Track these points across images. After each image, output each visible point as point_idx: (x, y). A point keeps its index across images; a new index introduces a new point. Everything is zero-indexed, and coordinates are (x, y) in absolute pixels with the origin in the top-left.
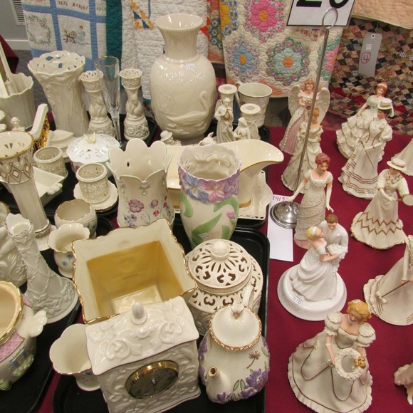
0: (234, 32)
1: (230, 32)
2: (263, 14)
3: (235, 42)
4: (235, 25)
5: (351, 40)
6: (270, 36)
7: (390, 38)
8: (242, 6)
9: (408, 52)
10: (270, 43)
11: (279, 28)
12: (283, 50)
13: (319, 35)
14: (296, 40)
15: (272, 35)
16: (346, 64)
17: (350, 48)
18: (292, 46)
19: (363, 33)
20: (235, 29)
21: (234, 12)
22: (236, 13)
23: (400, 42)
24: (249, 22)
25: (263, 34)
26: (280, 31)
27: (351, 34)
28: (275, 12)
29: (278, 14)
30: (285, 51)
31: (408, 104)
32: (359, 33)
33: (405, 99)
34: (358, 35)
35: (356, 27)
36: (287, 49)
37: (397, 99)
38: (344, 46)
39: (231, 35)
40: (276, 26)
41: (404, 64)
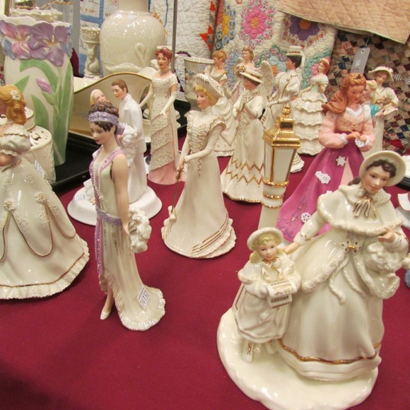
0: (231, 41)
1: (228, 42)
2: (255, 21)
3: (231, 52)
4: (232, 34)
5: (343, 57)
6: (258, 43)
7: (383, 57)
8: (240, 16)
9: (403, 75)
10: (258, 50)
11: (267, 35)
12: (269, 58)
13: (306, 45)
14: (282, 48)
15: (260, 41)
16: (336, 84)
17: (342, 67)
18: (278, 54)
19: (355, 49)
20: (232, 39)
21: (233, 21)
22: (234, 23)
23: (395, 62)
24: (243, 30)
25: (253, 41)
26: (268, 38)
27: (343, 51)
28: (265, 19)
29: (267, 21)
30: (271, 58)
31: (404, 137)
32: (351, 49)
33: (401, 131)
34: (350, 52)
35: (348, 43)
36: (273, 58)
37: (392, 131)
38: (336, 64)
39: (229, 45)
40: (265, 33)
41: (399, 88)
